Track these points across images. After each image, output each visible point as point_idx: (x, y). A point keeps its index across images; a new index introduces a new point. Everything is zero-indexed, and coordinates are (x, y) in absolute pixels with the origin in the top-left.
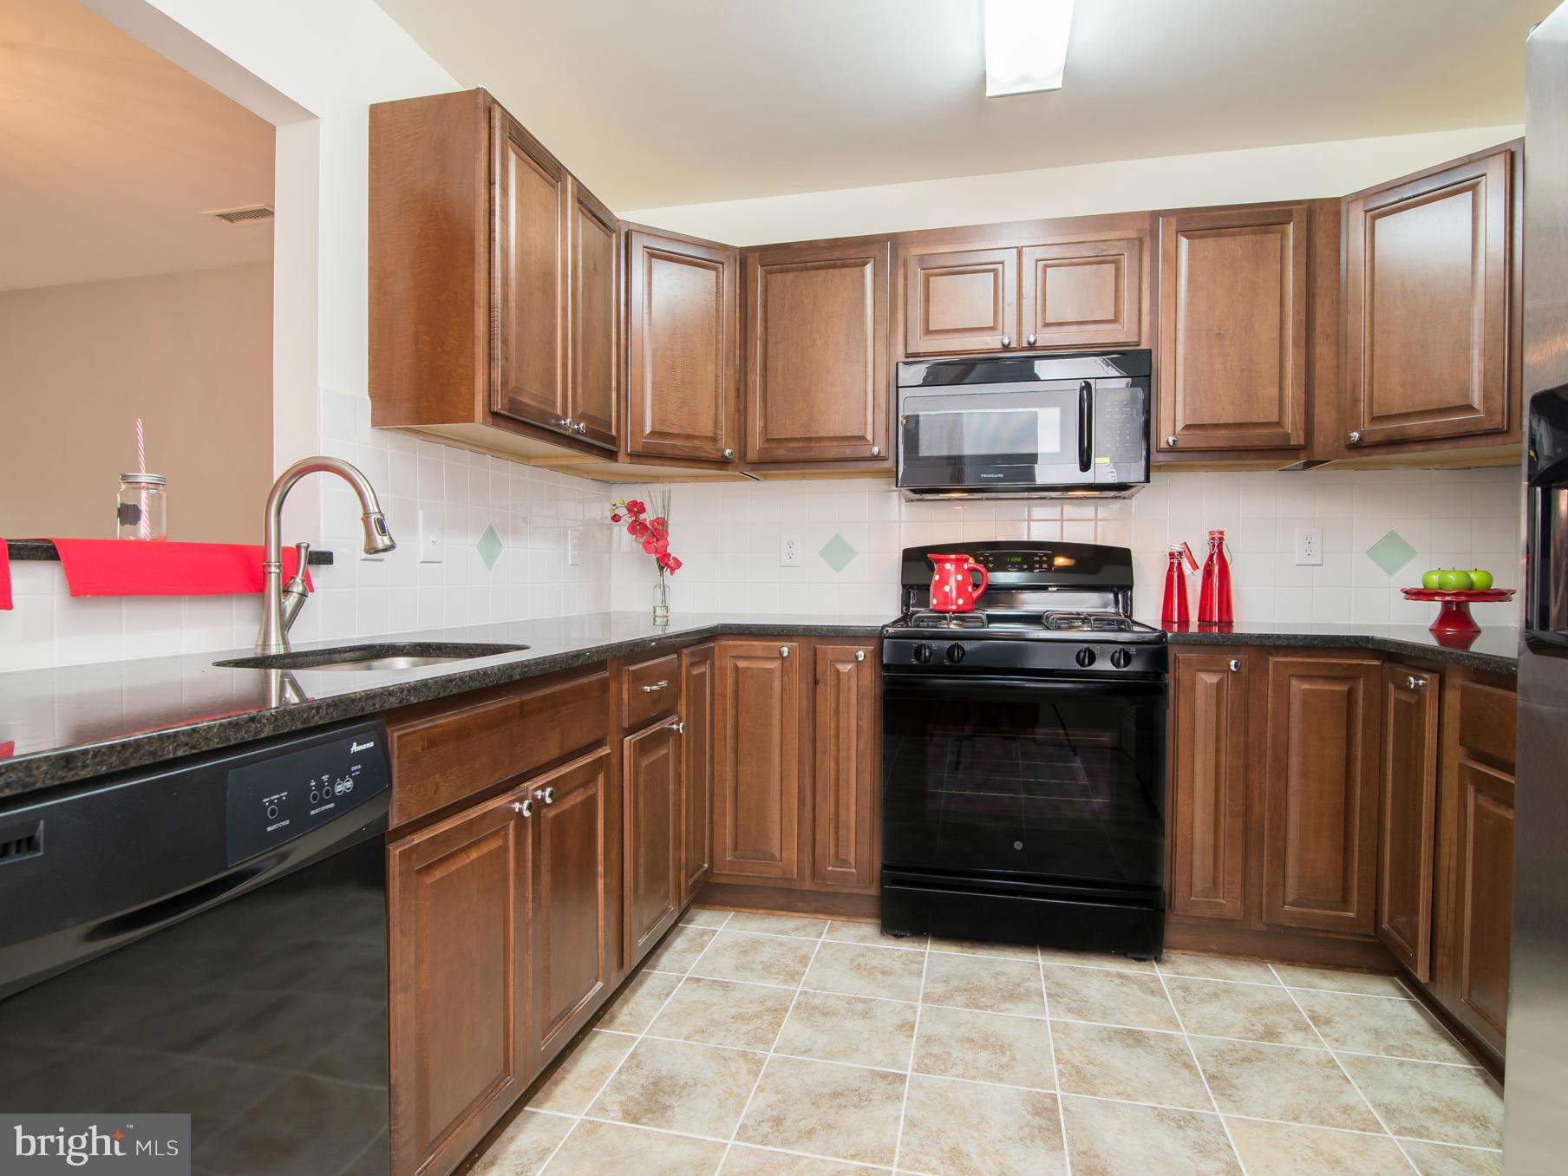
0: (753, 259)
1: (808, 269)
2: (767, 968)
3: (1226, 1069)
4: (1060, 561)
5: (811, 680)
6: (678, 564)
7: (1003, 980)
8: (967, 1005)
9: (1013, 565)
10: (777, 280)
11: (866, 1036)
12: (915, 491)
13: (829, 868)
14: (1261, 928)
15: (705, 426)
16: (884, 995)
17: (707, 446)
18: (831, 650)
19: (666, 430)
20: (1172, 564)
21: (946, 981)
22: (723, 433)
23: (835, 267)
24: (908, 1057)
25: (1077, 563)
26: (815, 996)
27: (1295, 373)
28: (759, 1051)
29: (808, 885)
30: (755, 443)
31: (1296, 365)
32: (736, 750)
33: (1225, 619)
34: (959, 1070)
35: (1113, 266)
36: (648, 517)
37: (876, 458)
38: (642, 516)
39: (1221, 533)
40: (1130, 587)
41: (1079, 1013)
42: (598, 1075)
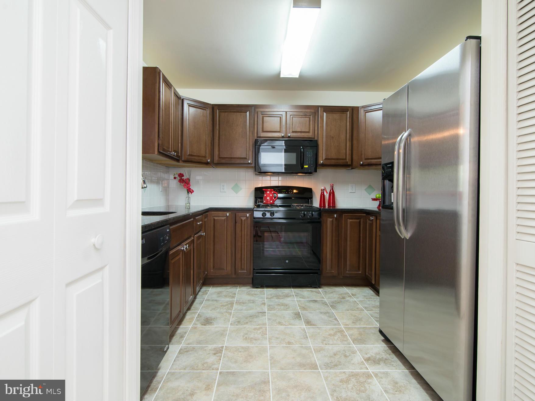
0: (216, 108)
1: (231, 112)
2: (226, 296)
3: (334, 304)
4: (295, 191)
5: (234, 222)
6: (193, 191)
7: (284, 293)
8: (277, 299)
9: (284, 192)
10: (223, 114)
11: (255, 306)
12: (259, 173)
13: (239, 271)
14: (342, 277)
15: (203, 153)
16: (257, 299)
17: (204, 159)
18: (239, 214)
19: (193, 154)
20: (322, 192)
21: (271, 295)
22: (207, 155)
23: (239, 112)
24: (266, 309)
25: (299, 192)
26: (240, 300)
27: (349, 148)
28: (230, 311)
29: (234, 276)
30: (216, 158)
31: (349, 146)
32: (214, 241)
33: (334, 205)
34: (278, 310)
35: (308, 118)
36: (184, 178)
37: (249, 164)
38: (183, 178)
39: (333, 185)
40: (312, 198)
41: (302, 298)
42: (192, 319)
